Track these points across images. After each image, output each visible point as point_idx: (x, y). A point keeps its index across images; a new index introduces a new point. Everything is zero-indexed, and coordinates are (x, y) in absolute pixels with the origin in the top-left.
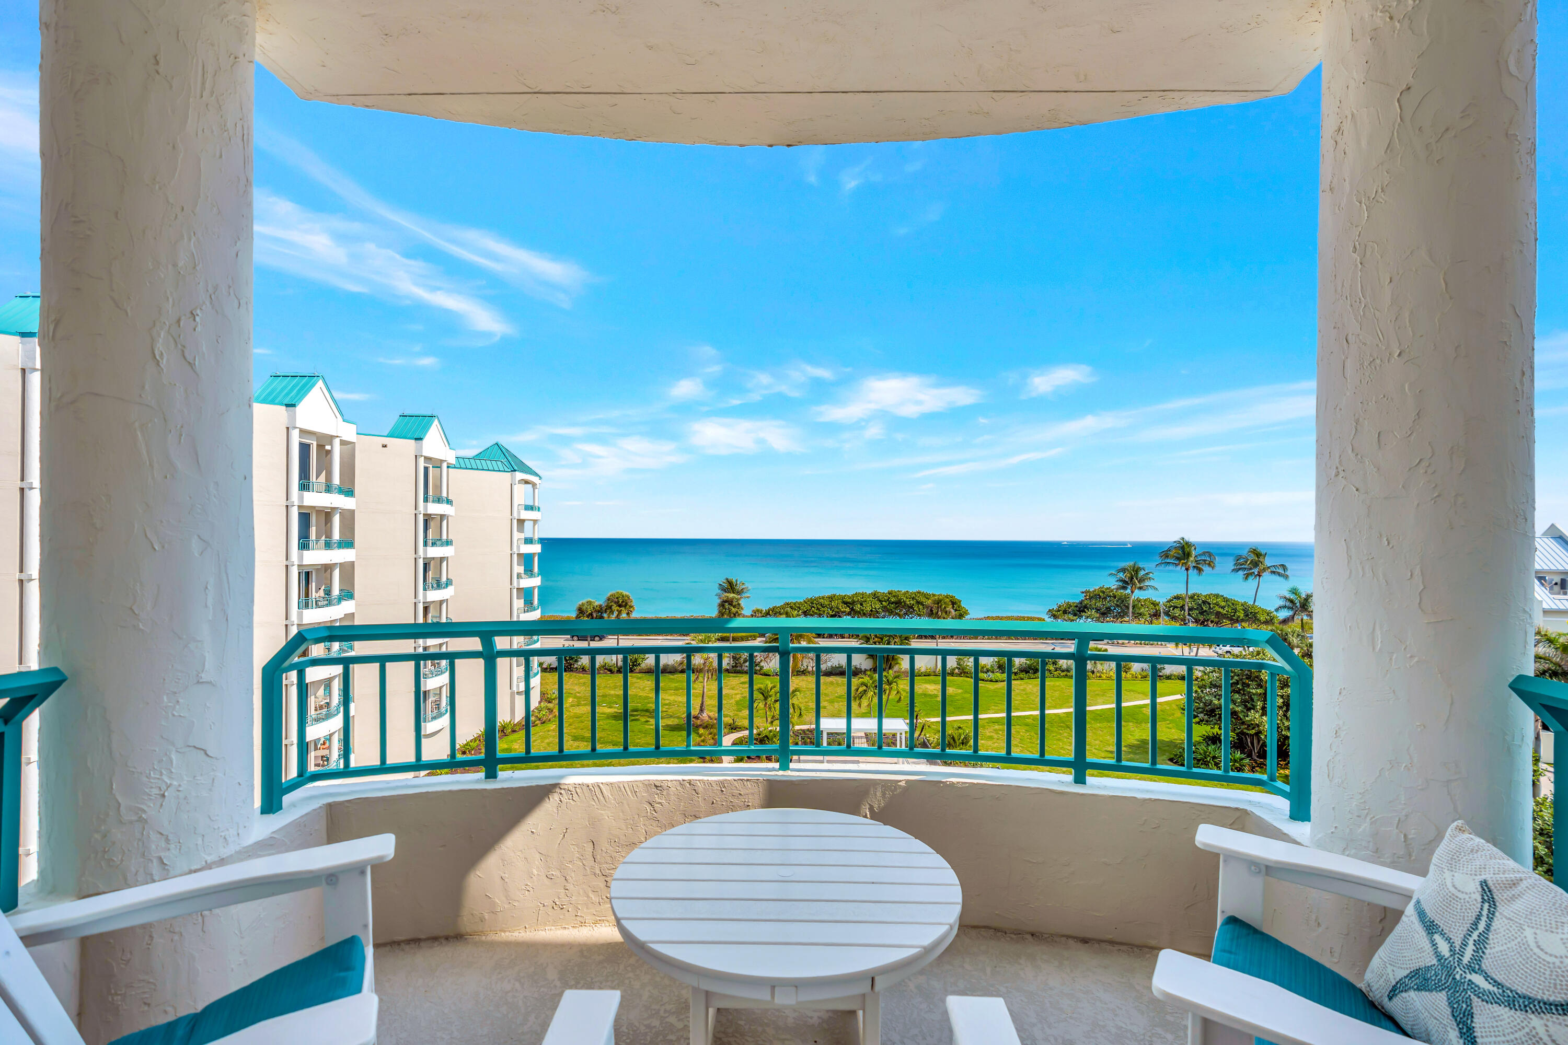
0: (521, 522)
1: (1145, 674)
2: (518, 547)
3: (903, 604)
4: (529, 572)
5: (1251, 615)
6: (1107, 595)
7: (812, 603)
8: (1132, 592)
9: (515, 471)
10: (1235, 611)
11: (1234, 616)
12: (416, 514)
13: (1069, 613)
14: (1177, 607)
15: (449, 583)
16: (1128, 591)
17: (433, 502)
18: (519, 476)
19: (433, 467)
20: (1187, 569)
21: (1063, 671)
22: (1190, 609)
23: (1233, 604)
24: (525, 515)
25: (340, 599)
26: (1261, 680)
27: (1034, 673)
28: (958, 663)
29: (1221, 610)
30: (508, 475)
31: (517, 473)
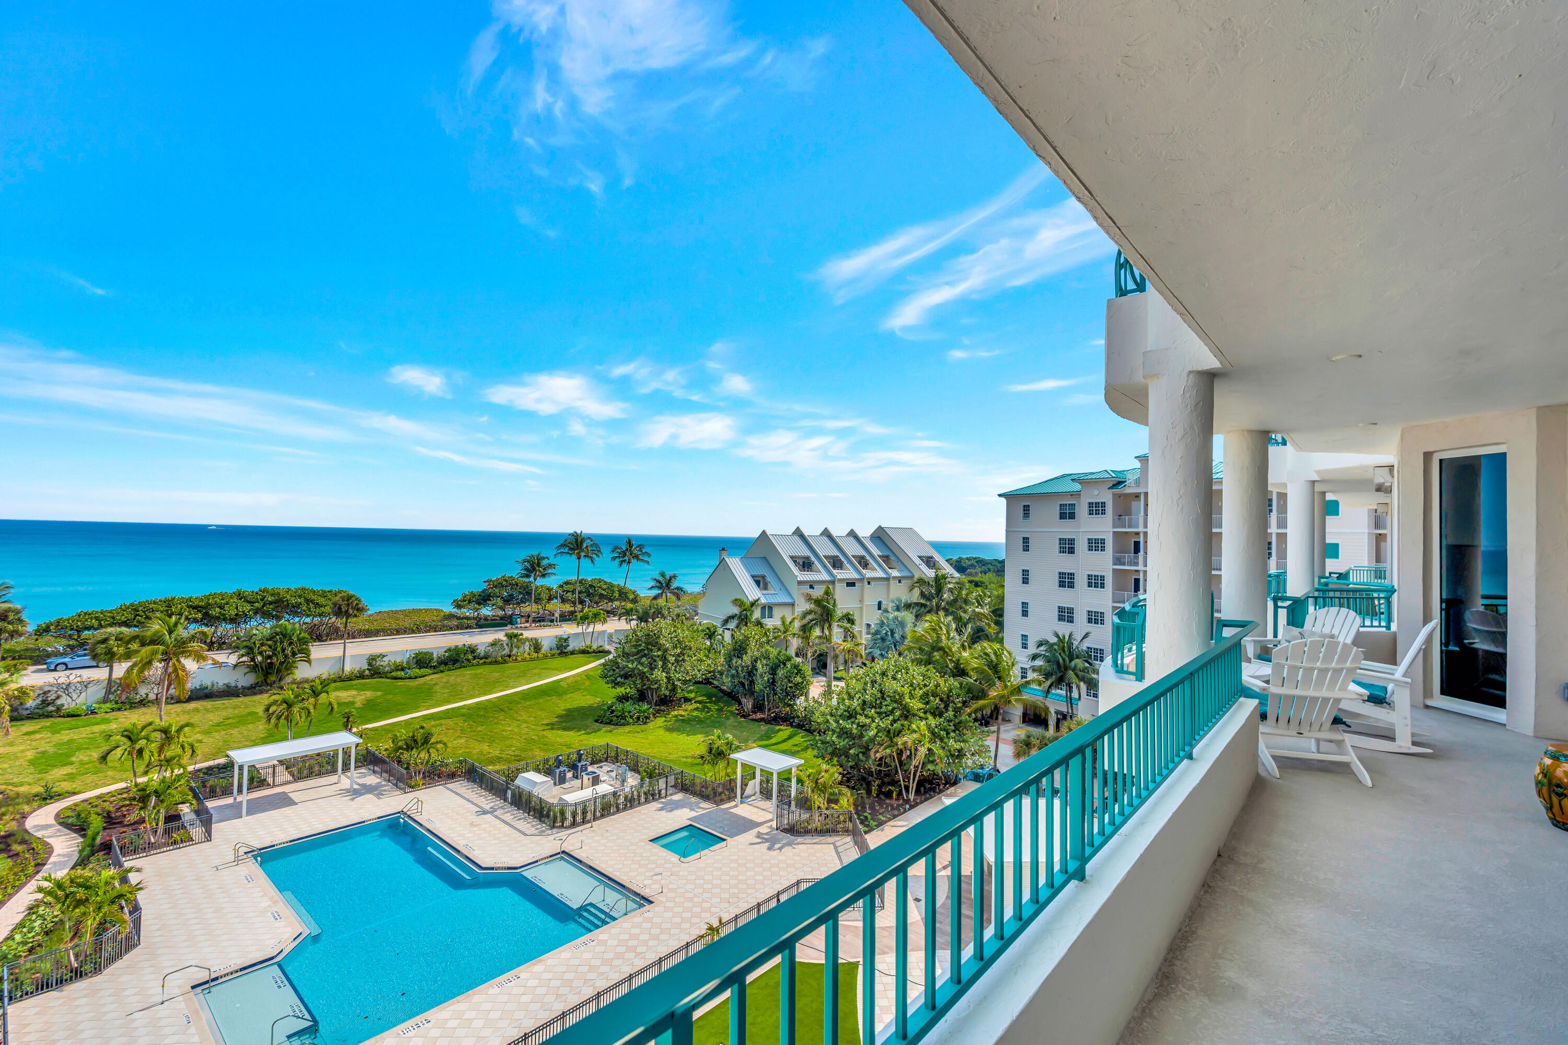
1: (553, 652)
5: (623, 594)
6: (510, 583)
8: (535, 580)
10: (613, 591)
11: (613, 596)
13: (474, 602)
14: (568, 592)
16: (532, 579)
20: (579, 558)
21: (481, 659)
22: (580, 593)
23: (611, 587)
27: (454, 664)
28: (370, 664)
29: (603, 592)
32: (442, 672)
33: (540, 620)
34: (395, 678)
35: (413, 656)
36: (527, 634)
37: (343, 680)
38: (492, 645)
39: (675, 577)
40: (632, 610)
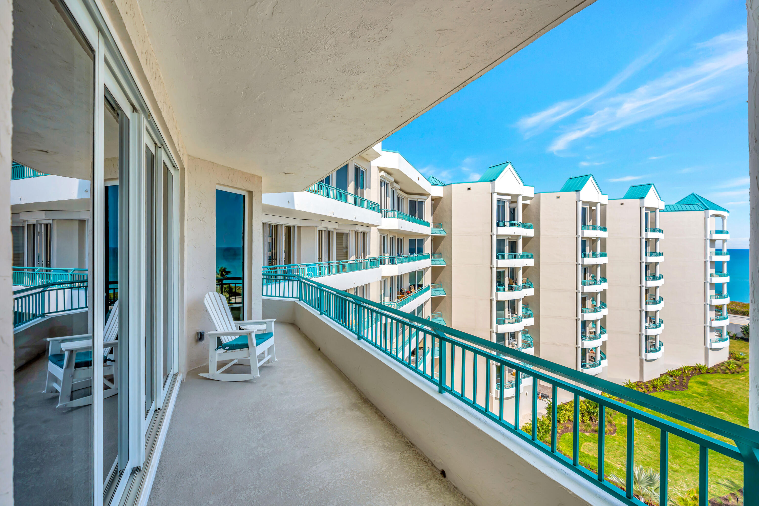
0: (713, 242)
2: (711, 257)
4: (719, 273)
9: (708, 209)
12: (640, 239)
15: (661, 277)
17: (651, 231)
18: (711, 212)
19: (650, 212)
24: (715, 237)
25: (601, 282)
30: (703, 212)
31: (709, 210)
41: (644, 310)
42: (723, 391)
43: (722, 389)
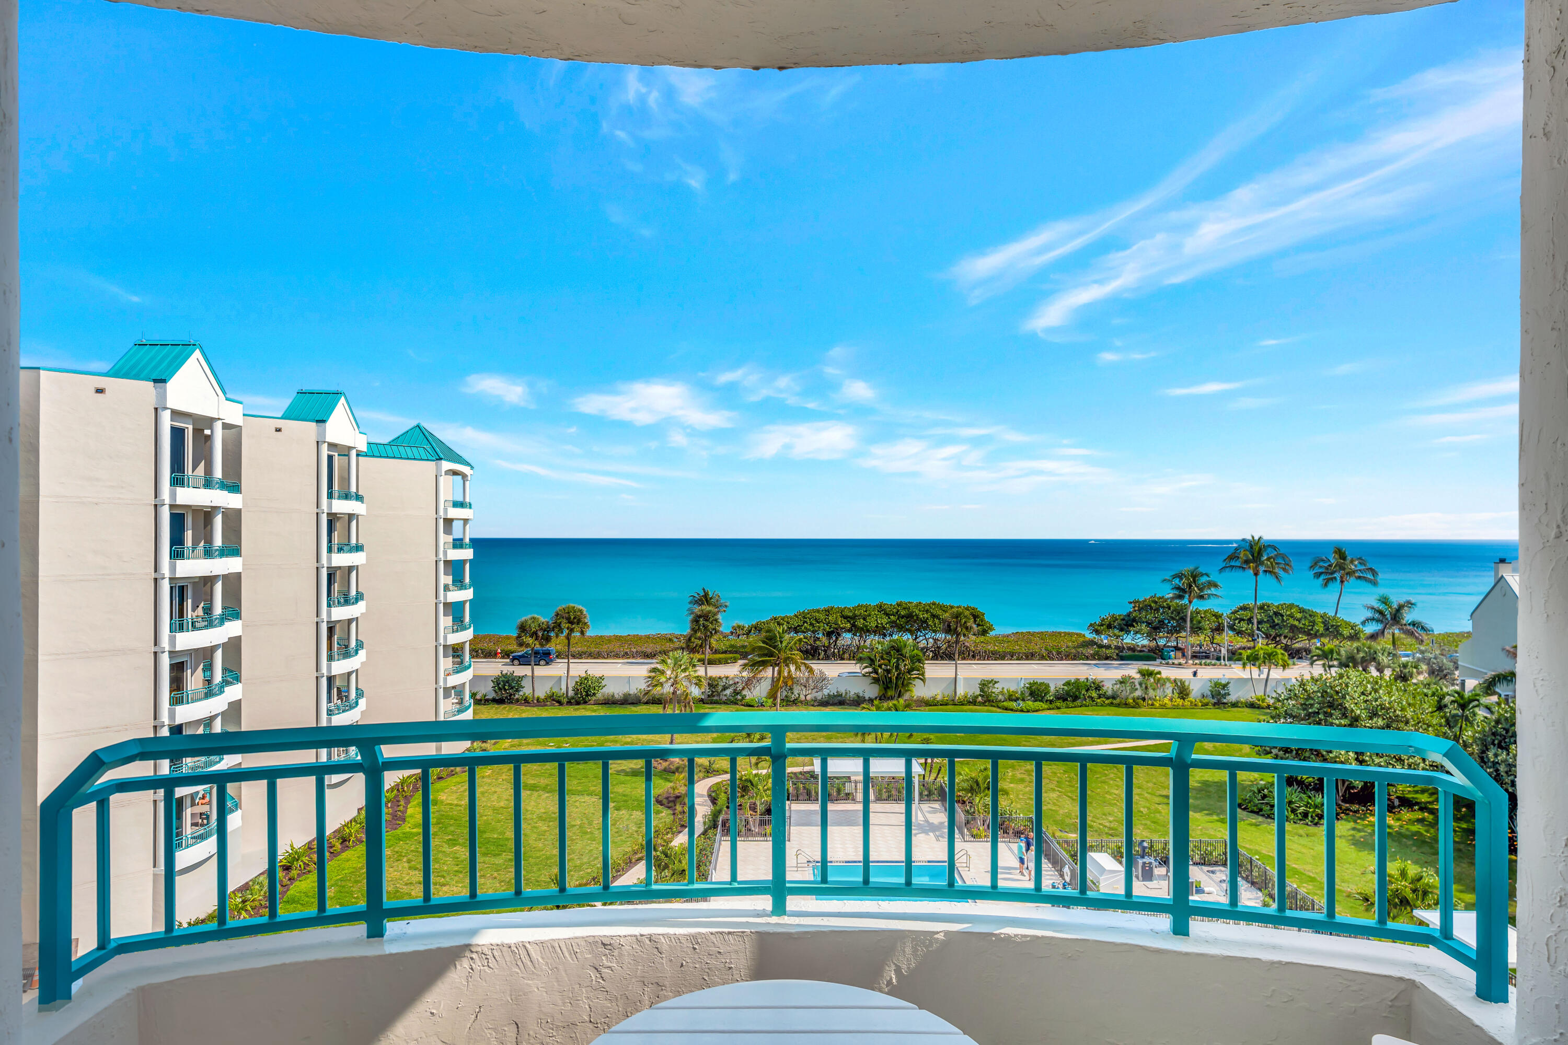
0: (448, 522)
1: (1205, 701)
2: (445, 553)
3: (915, 618)
4: (459, 583)
5: (1332, 629)
6: (1160, 606)
7: (804, 617)
8: (1190, 602)
9: (441, 459)
10: (1314, 623)
11: (1312, 629)
12: (317, 513)
13: (1115, 627)
14: (1244, 620)
15: (359, 597)
16: (1186, 601)
17: (339, 498)
18: (446, 465)
19: (339, 455)
20: (1256, 574)
21: (1108, 698)
22: (1259, 622)
23: (1311, 616)
24: (453, 513)
25: (223, 619)
26: (1345, 708)
27: (1074, 701)
28: (982, 690)
29: (1296, 623)
30: (432, 465)
31: (443, 462)
32: (1058, 708)
33: (1201, 656)
34: (1006, 709)
35: (1027, 685)
36: (1167, 673)
37: (952, 703)
38: (1121, 683)
39: (1410, 604)
40: (1331, 651)
41: (325, 675)
42: (460, 806)
43: (460, 803)
